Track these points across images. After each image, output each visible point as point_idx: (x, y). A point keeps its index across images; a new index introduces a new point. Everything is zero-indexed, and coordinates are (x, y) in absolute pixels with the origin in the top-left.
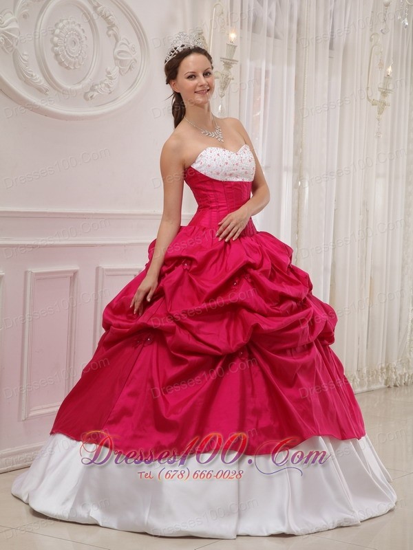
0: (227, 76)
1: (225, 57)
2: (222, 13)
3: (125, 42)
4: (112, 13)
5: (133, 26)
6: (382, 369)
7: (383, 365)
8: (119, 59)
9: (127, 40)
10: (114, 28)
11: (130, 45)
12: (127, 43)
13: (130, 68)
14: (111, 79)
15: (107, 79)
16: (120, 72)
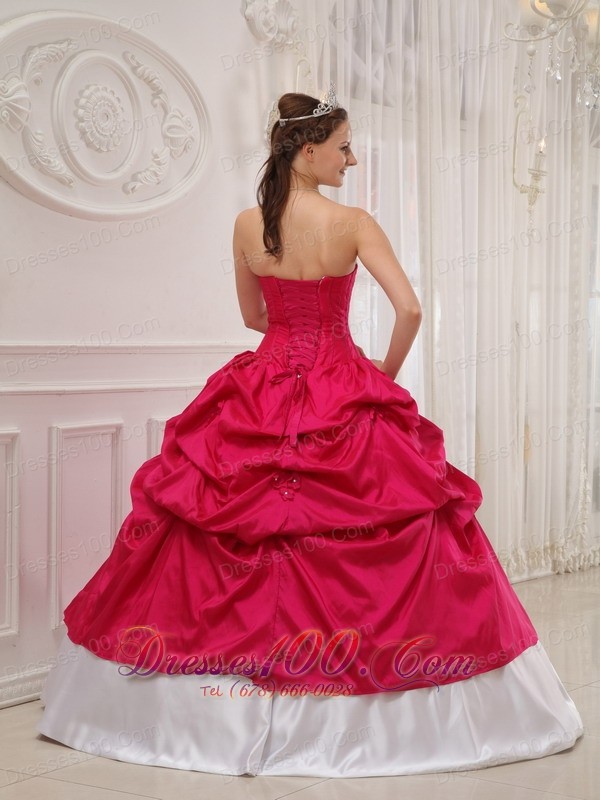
3: (177, 113)
4: (158, 76)
5: (187, 92)
8: (169, 138)
9: (179, 111)
10: (161, 96)
11: (184, 118)
12: (179, 115)
13: (185, 149)
14: (159, 164)
15: (154, 164)
16: (171, 154)
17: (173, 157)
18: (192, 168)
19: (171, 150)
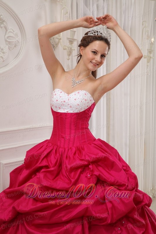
0: (71, 48)
1: (69, 37)
2: (67, 13)
3: (11, 31)
4: (2, 14)
5: (16, 21)
6: (151, 190)
7: (152, 188)
8: (7, 41)
9: (12, 30)
10: (4, 23)
11: (15, 33)
12: (12, 31)
13: (15, 46)
14: (4, 53)
15: (1, 53)
16: (9, 48)
17: (10, 50)
18: (18, 54)
19: (9, 47)
